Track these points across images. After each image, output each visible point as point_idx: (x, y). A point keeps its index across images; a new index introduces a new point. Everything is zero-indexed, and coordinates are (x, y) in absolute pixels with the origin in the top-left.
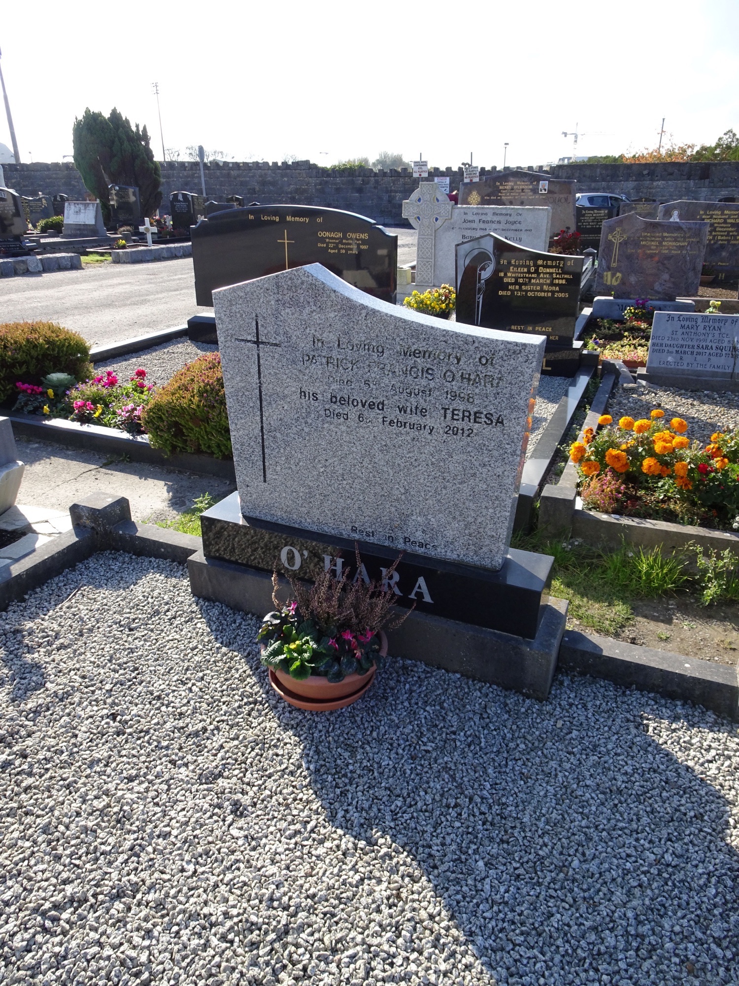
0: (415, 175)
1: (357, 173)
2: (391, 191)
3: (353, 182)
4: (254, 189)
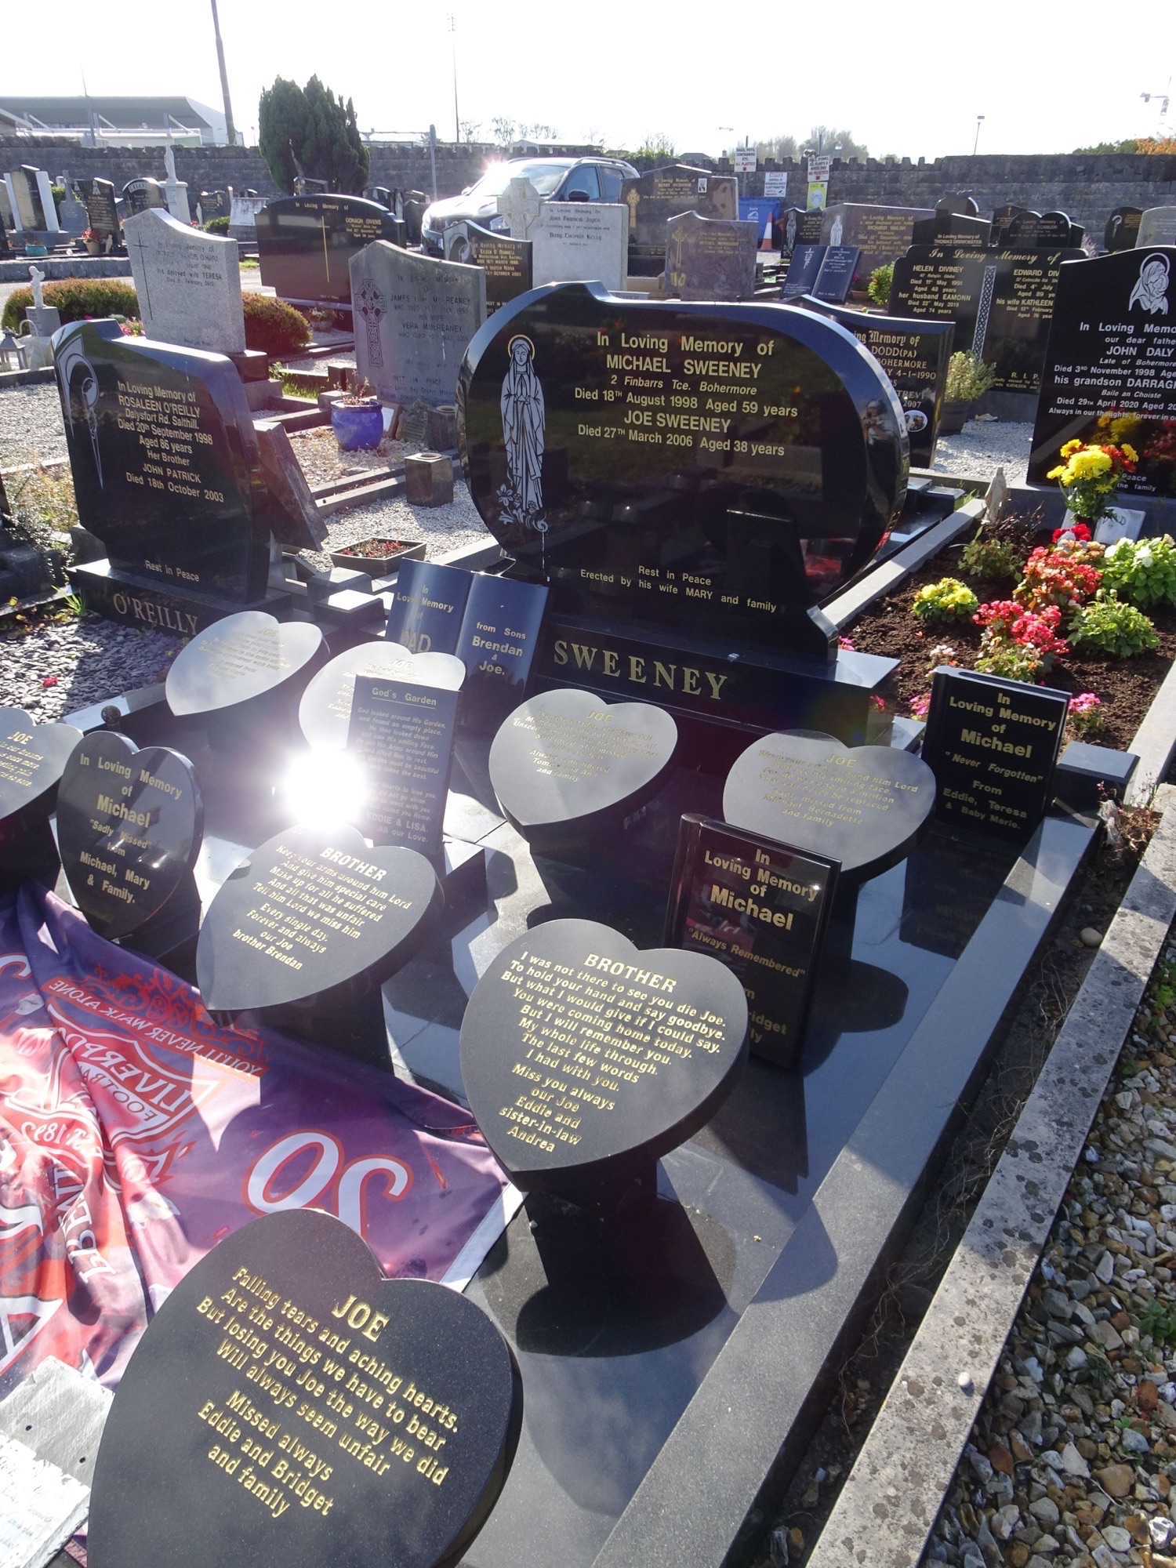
0: (738, 169)
1: (657, 164)
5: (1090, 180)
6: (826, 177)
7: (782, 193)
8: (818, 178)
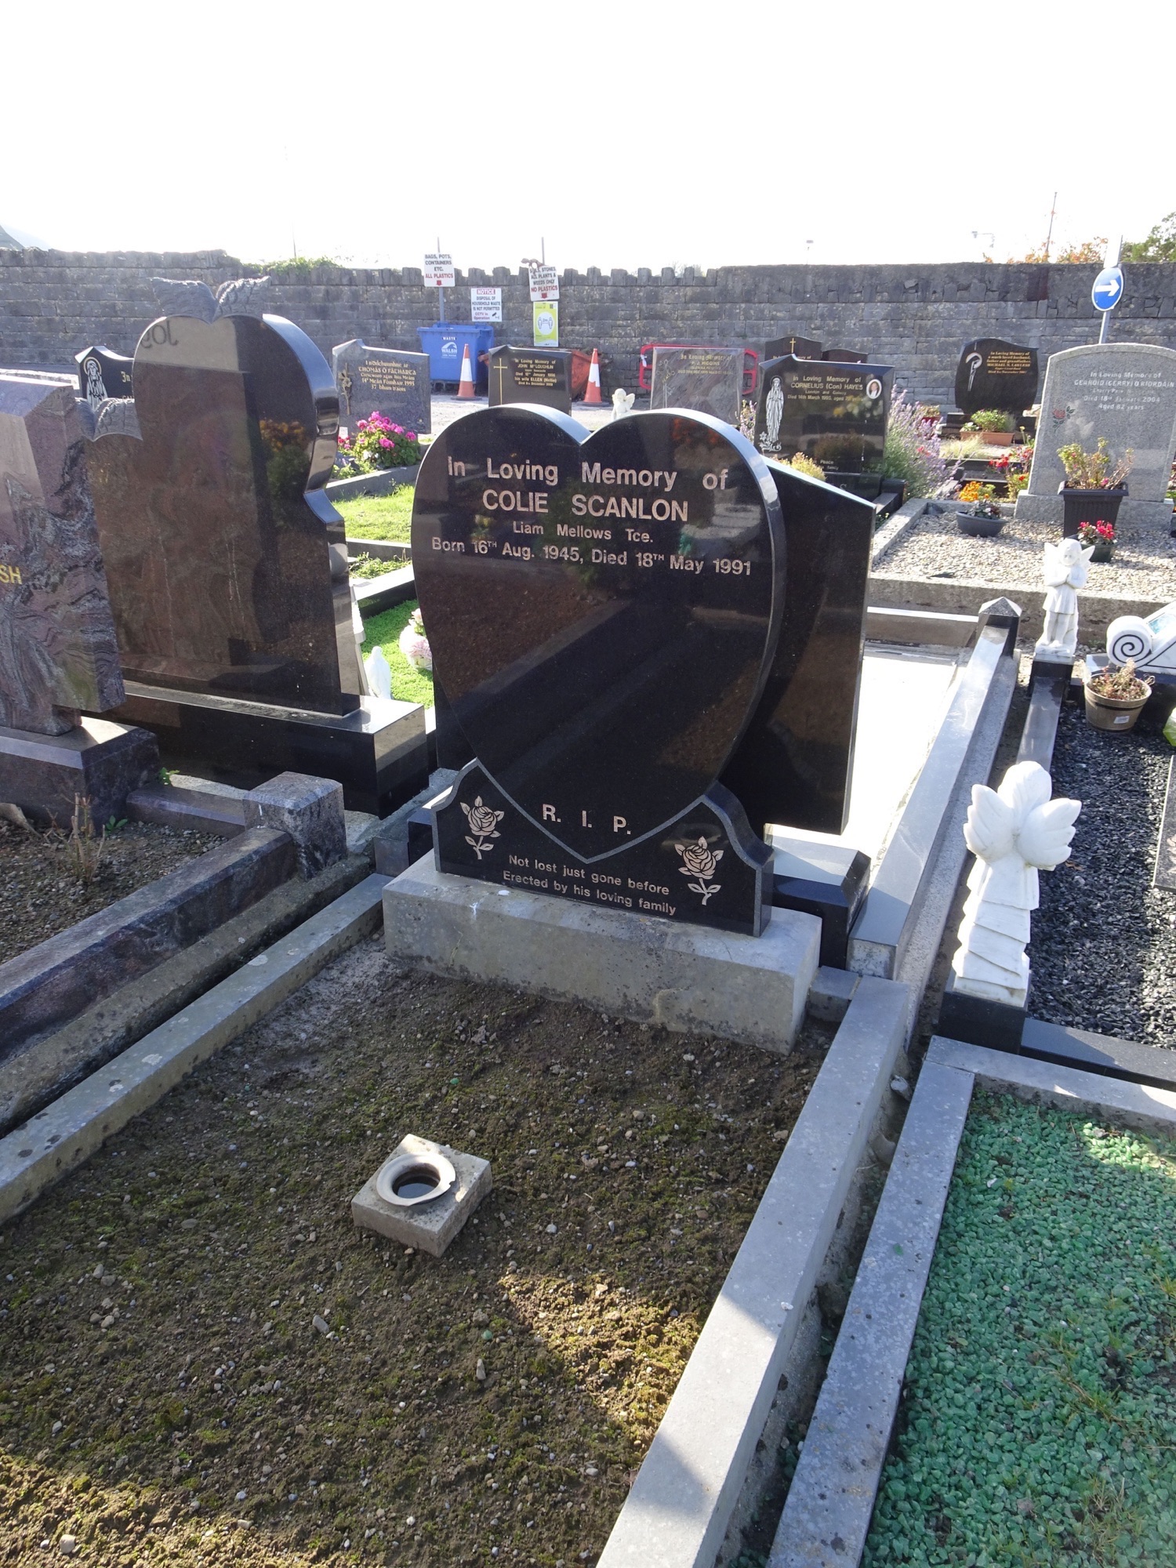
0: (429, 283)
1: (314, 277)
2: (385, 316)
3: (305, 296)
4: (114, 306)
5: (924, 300)
6: (555, 294)
7: (495, 316)
8: (544, 296)
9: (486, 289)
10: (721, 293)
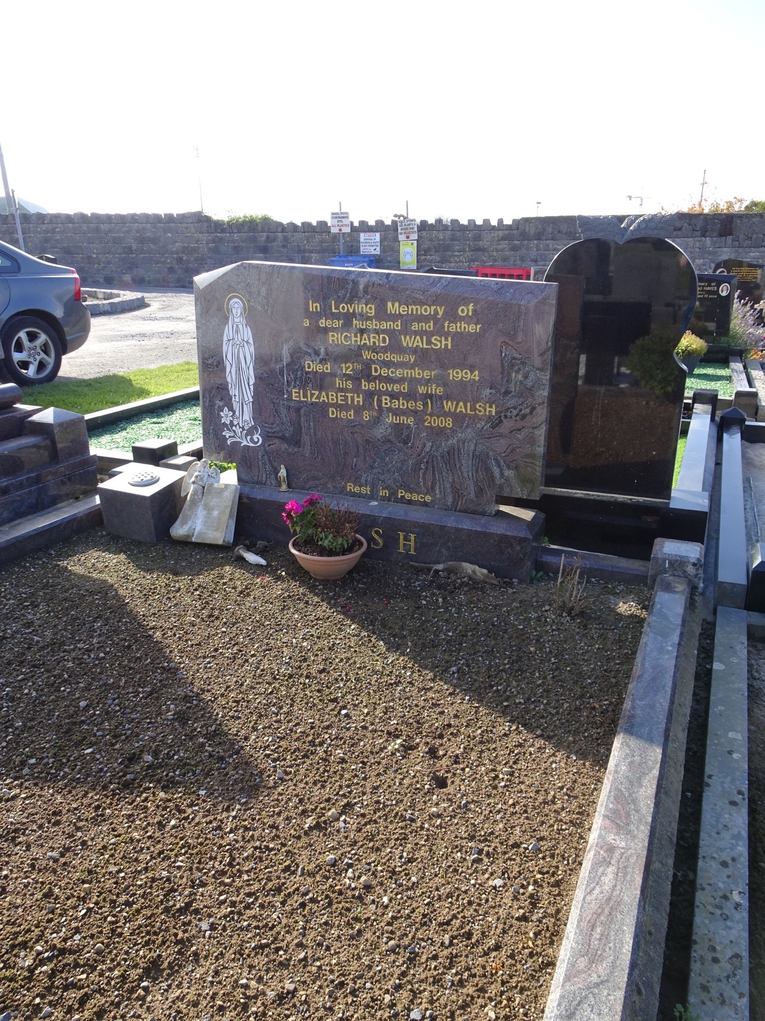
0: (334, 230)
1: (260, 228)
2: (304, 251)
3: (254, 240)
4: (130, 248)
6: (415, 236)
7: (376, 251)
8: (408, 237)
9: (370, 234)
10: (521, 235)
